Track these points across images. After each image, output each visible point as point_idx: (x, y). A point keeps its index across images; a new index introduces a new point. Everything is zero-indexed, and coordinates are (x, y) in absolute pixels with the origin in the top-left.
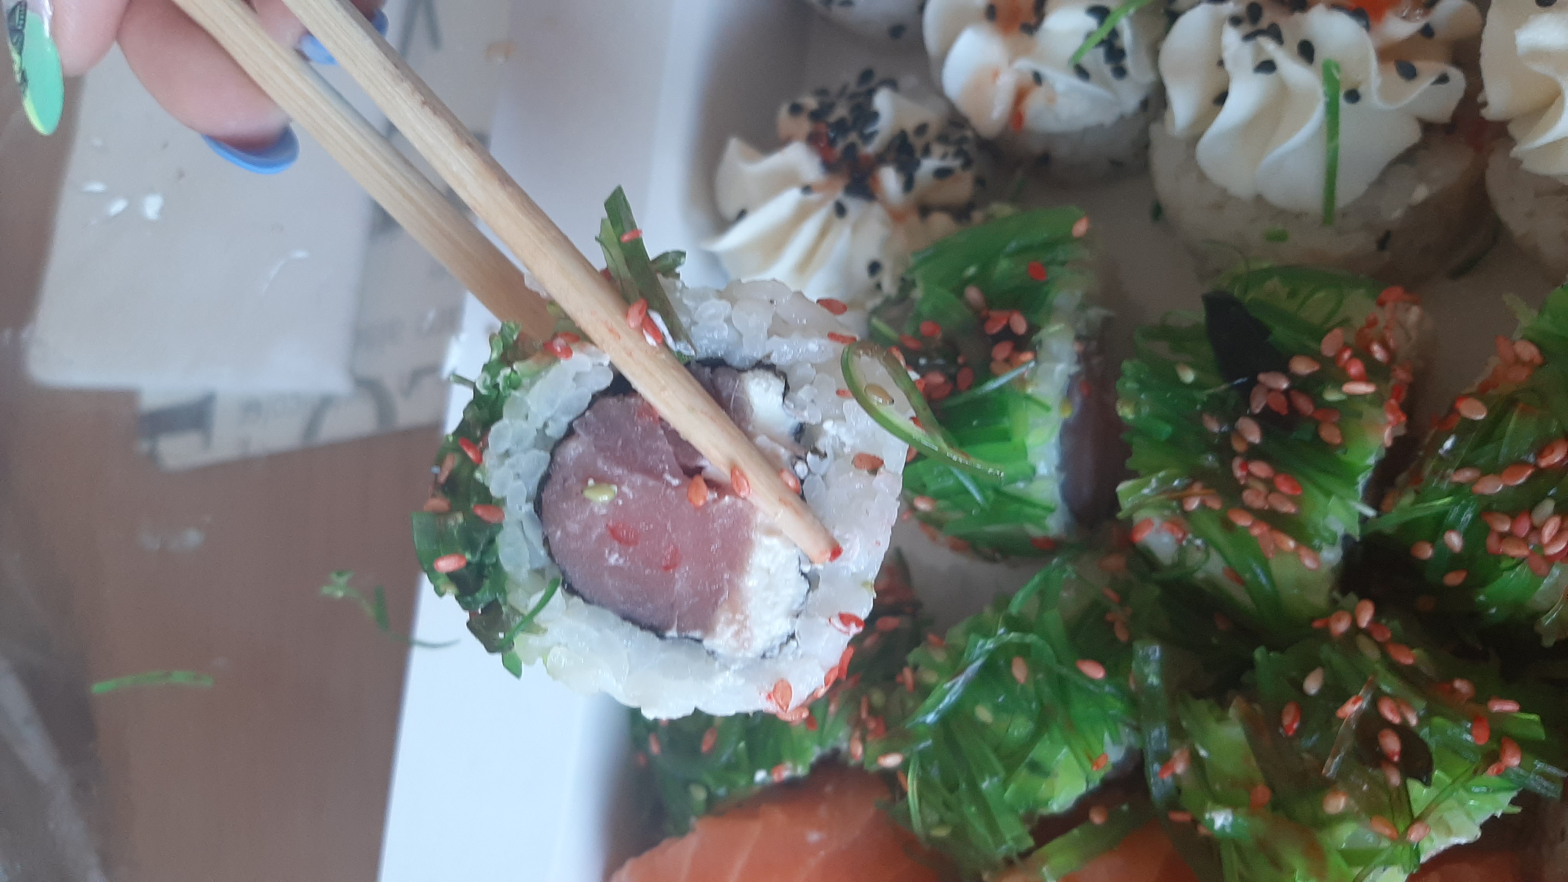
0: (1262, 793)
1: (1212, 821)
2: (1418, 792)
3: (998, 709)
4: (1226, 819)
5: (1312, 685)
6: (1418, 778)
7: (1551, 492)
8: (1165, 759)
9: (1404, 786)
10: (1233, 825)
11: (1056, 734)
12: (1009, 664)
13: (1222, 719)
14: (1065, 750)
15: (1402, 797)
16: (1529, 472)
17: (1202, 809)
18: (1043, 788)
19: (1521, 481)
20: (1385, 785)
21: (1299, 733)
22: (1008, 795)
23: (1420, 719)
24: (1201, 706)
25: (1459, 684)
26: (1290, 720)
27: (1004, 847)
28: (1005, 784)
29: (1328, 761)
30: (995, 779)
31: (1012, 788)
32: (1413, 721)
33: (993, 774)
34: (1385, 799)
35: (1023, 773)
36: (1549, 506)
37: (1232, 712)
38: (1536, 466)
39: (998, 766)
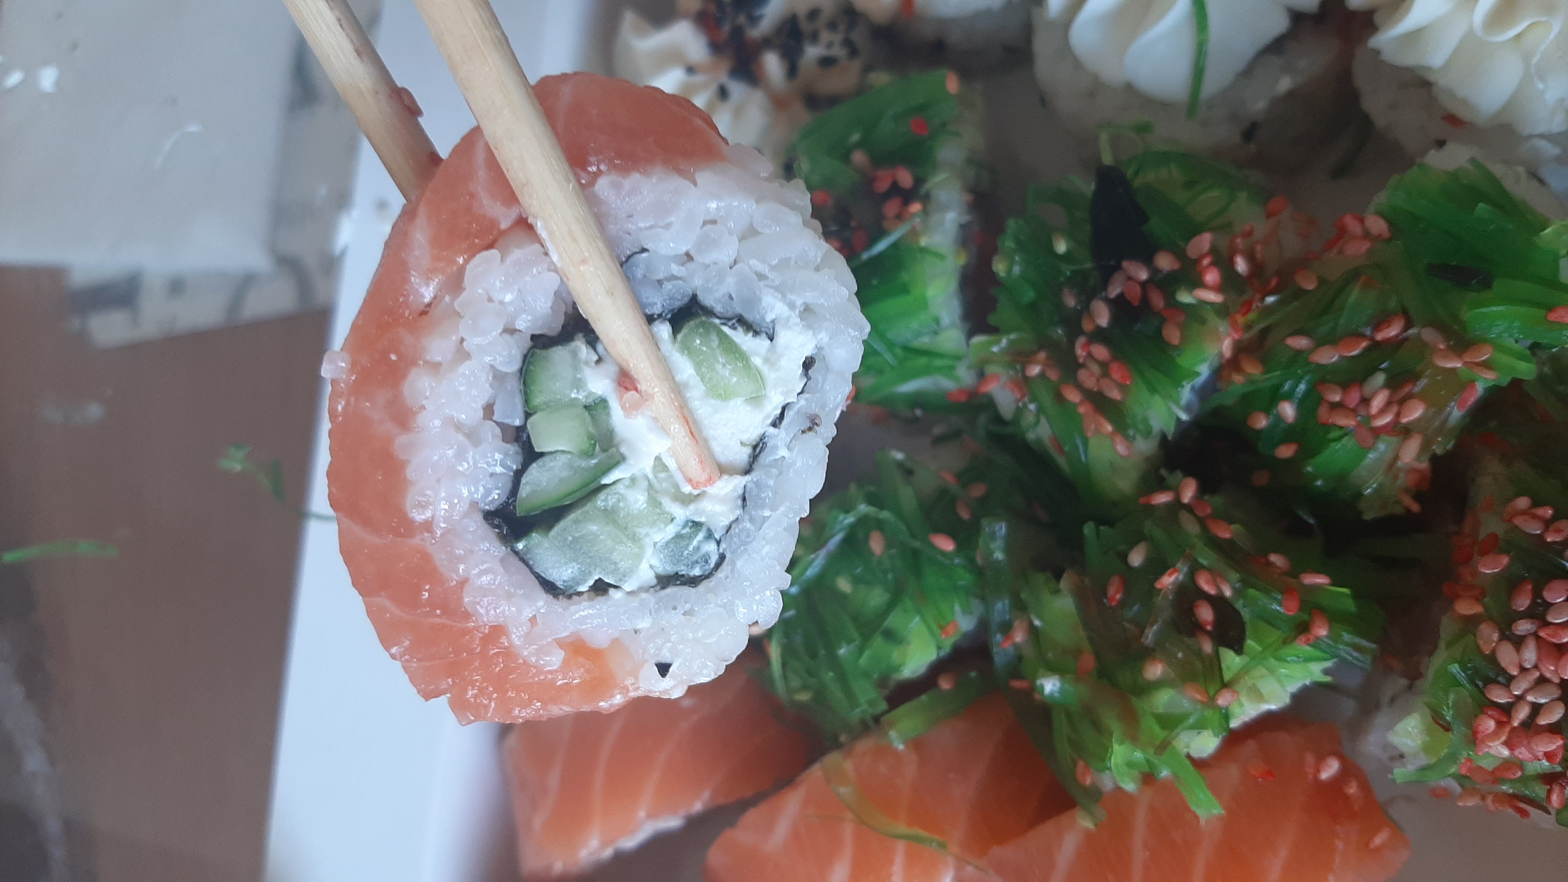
0: (1089, 661)
1: (1042, 687)
2: (1231, 660)
3: (856, 581)
4: (1054, 685)
5: (1136, 558)
6: (1231, 647)
7: (1383, 366)
8: (1006, 628)
9: (1217, 655)
10: (1062, 690)
11: (908, 603)
12: (867, 538)
13: (1057, 591)
14: (917, 619)
15: (1214, 666)
16: (1364, 344)
17: (1035, 676)
18: (896, 655)
19: (1355, 353)
20: (1199, 653)
21: (1122, 604)
22: (863, 661)
23: (1235, 591)
24: (1040, 579)
25: (1274, 558)
26: (1115, 593)
27: (858, 710)
28: (861, 651)
29: (1146, 631)
30: (852, 646)
31: (867, 654)
32: (1228, 593)
33: (849, 642)
34: (1199, 666)
35: (878, 641)
36: (1380, 378)
37: (1065, 584)
38: (1372, 339)
39: (856, 635)
